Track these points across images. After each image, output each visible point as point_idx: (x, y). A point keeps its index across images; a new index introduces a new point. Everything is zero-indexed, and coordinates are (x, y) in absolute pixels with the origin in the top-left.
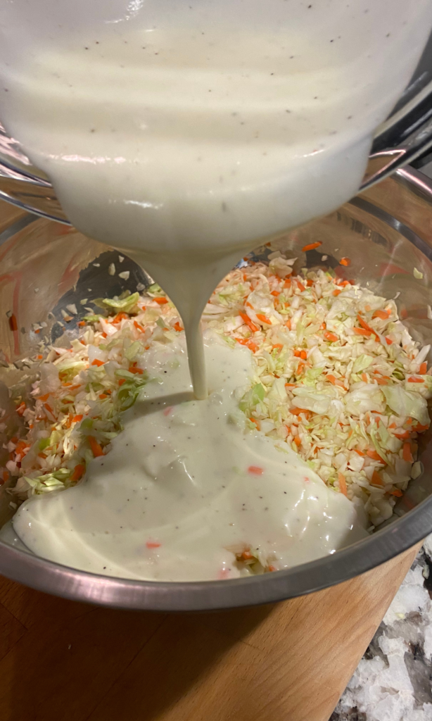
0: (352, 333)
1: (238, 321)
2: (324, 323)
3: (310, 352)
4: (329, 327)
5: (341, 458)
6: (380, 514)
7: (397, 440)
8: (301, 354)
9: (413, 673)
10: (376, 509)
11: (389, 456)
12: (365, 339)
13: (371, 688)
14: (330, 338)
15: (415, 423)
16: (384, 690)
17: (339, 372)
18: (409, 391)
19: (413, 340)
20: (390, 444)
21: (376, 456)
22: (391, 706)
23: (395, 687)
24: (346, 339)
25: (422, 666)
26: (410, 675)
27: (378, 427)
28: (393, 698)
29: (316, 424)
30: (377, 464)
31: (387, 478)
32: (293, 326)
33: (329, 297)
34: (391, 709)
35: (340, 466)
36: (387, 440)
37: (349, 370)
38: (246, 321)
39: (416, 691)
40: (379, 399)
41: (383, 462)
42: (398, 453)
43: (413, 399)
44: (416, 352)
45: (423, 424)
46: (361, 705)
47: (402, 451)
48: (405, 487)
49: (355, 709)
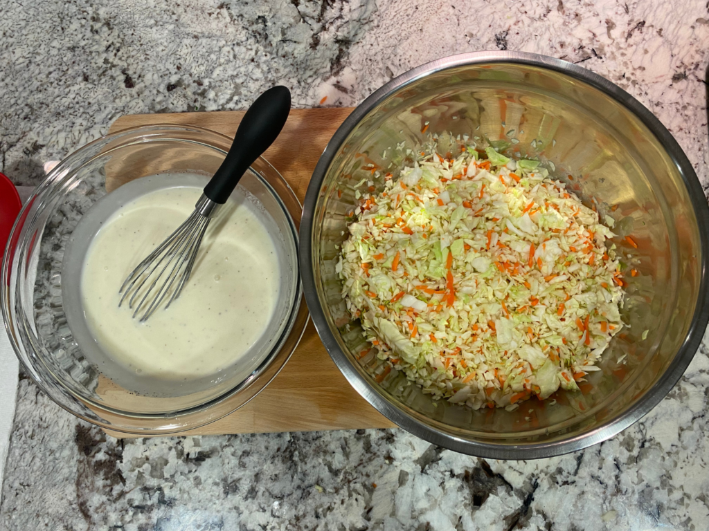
0: (574, 319)
1: (527, 248)
2: (571, 296)
3: (539, 306)
4: (568, 304)
5: (486, 367)
6: (473, 404)
7: (522, 387)
8: (534, 300)
9: (428, 452)
10: (474, 400)
11: (509, 389)
12: (577, 328)
13: (407, 437)
14: (560, 309)
15: (537, 392)
16: (411, 443)
17: (540, 330)
18: (557, 376)
19: (601, 355)
20: (517, 385)
21: (502, 383)
22: (406, 450)
23: (416, 448)
24: (567, 319)
25: (434, 455)
26: (426, 452)
27: (519, 374)
28: (410, 449)
29: (493, 340)
30: (497, 385)
31: (493, 396)
32: (552, 282)
33: (596, 283)
34: (405, 451)
35: (481, 369)
36: (517, 383)
37: (545, 335)
38: (532, 253)
39: (421, 458)
40: (540, 363)
41: (502, 388)
42: (514, 392)
43: (553, 381)
44: (591, 363)
45: (540, 396)
46: (396, 437)
47: (516, 394)
48: (497, 407)
49: (393, 435)
